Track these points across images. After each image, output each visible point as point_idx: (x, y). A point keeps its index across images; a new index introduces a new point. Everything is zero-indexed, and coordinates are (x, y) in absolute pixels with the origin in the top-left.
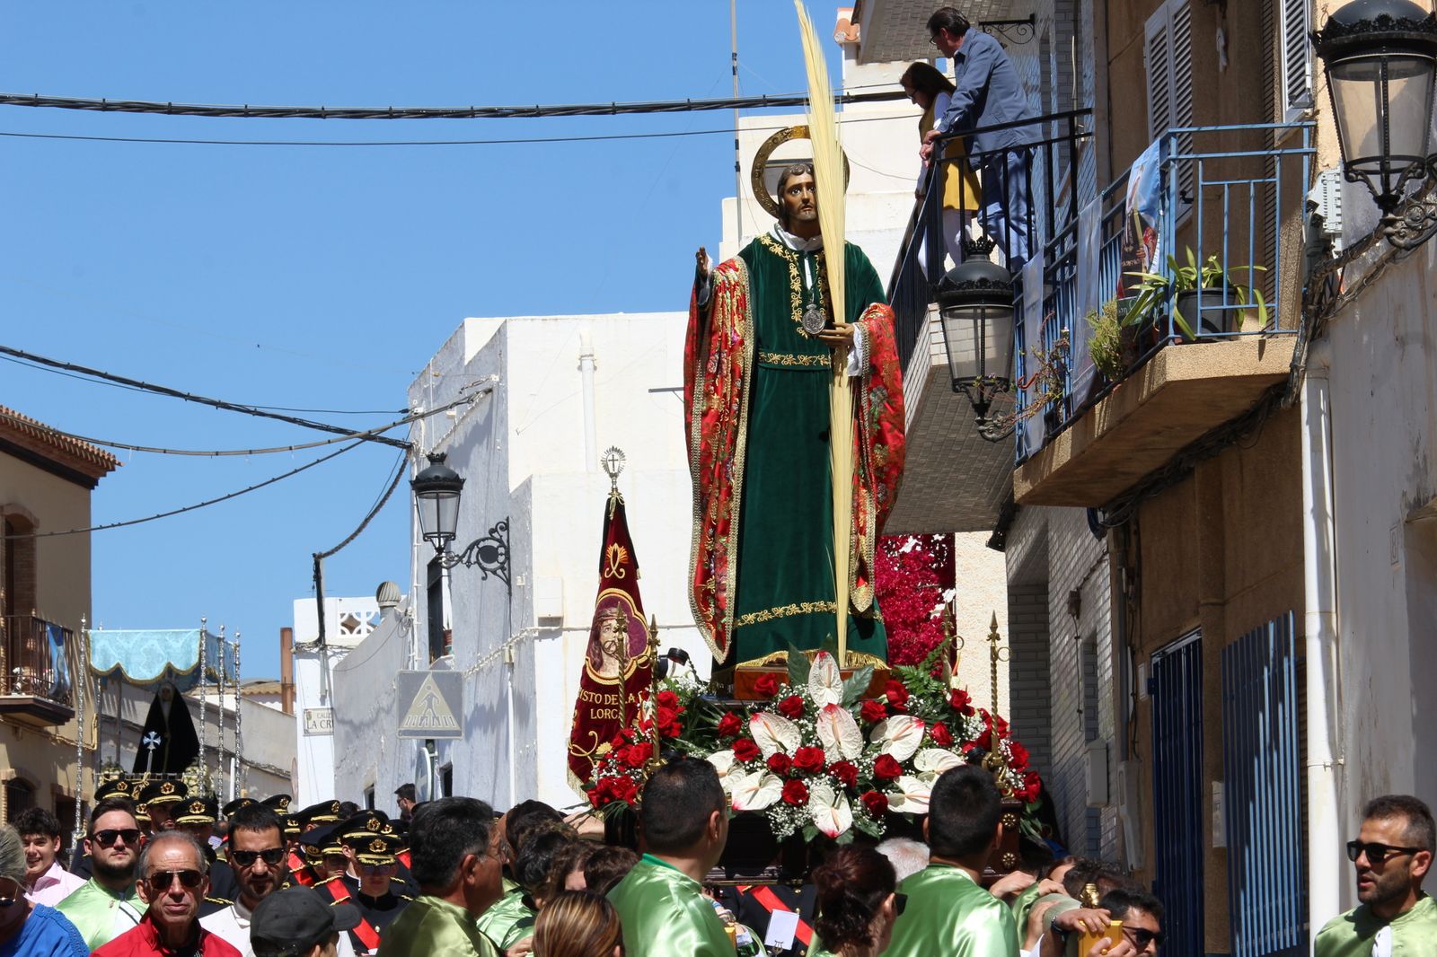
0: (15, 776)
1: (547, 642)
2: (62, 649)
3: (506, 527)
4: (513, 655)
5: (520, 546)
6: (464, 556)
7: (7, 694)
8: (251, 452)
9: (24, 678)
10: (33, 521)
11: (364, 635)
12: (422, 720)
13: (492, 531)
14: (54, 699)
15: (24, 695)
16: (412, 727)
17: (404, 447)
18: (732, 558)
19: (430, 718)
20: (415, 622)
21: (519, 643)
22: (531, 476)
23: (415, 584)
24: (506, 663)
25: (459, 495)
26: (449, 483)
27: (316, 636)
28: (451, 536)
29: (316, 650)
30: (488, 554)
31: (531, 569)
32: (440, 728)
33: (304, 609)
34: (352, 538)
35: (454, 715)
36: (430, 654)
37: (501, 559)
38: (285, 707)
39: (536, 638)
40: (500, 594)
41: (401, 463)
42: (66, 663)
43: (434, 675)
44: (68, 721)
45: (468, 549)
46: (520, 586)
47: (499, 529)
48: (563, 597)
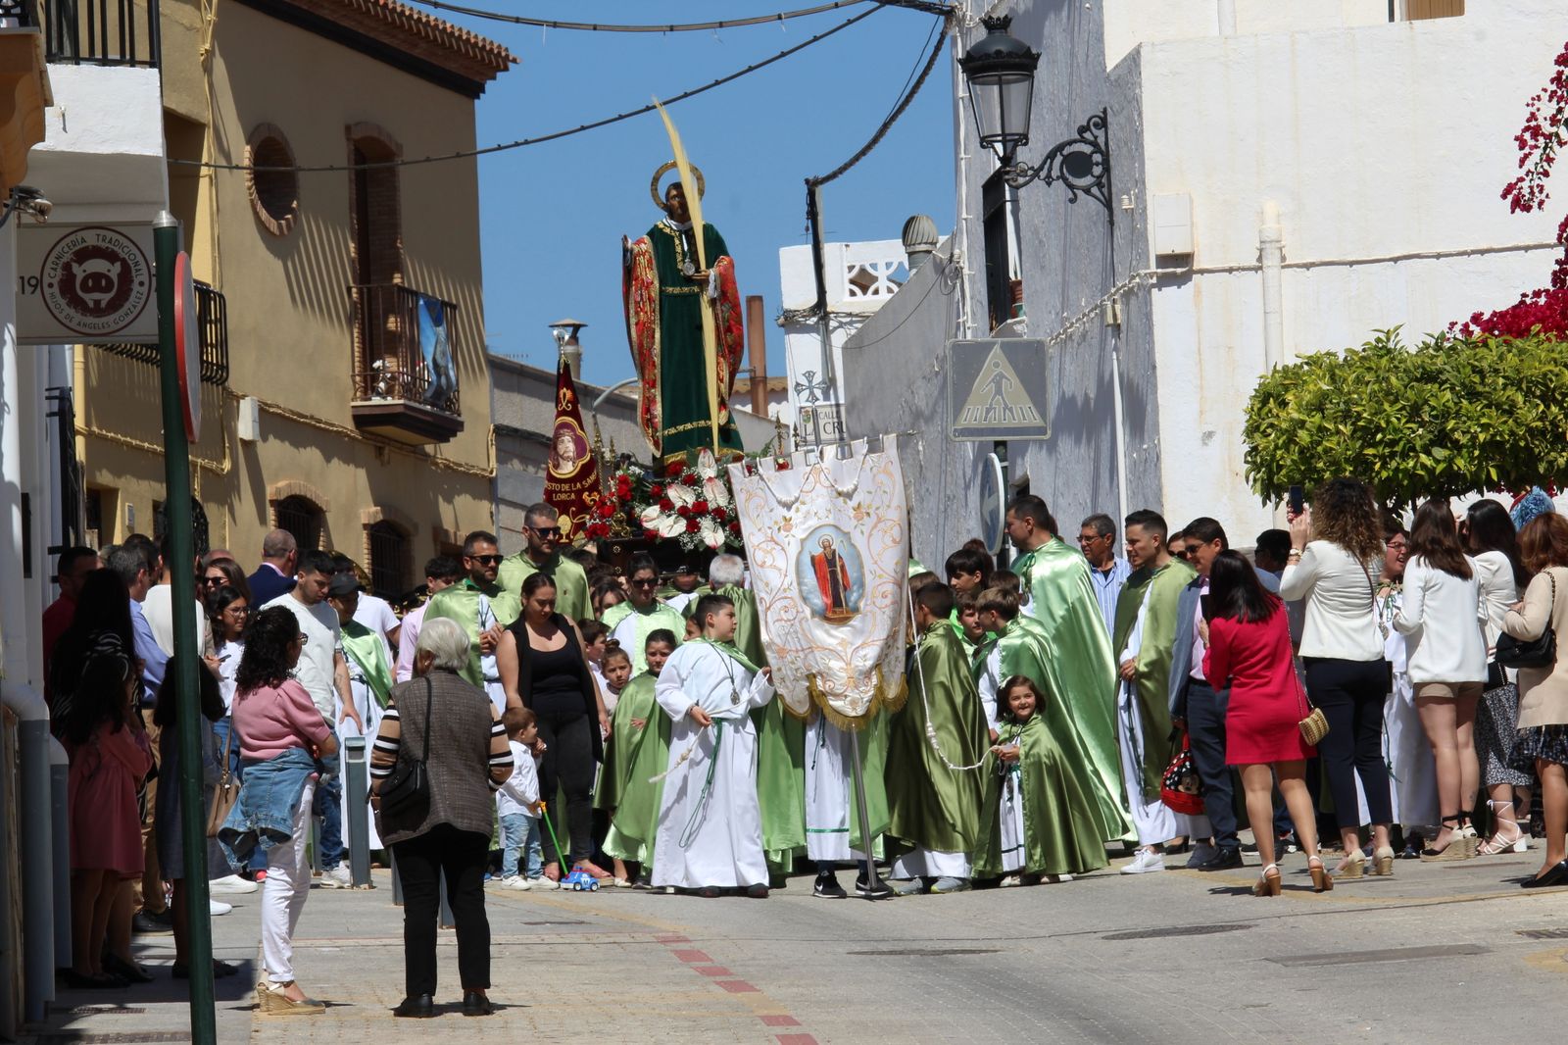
0: (380, 517)
1: (1170, 291)
2: (441, 330)
3: (1103, 123)
4: (1118, 312)
5: (1124, 150)
6: (1041, 168)
7: (366, 400)
8: (721, 25)
9: (389, 375)
10: (394, 148)
11: (884, 297)
12: (988, 412)
13: (1082, 130)
14: (433, 405)
15: (390, 400)
16: (974, 424)
17: (941, 12)
18: (659, 399)
19: (999, 408)
20: (966, 271)
21: (1128, 294)
22: (1140, 45)
23: (964, 216)
24: (1108, 325)
25: (1031, 77)
26: (1017, 60)
27: (813, 299)
28: (1023, 139)
29: (815, 319)
30: (1077, 165)
31: (1144, 183)
32: (1015, 423)
33: (795, 260)
34: (864, 152)
35: (1035, 405)
36: (991, 317)
37: (1097, 170)
38: (755, 409)
39: (1153, 286)
40: (1095, 224)
41: (936, 37)
42: (449, 350)
43: (1003, 346)
44: (455, 435)
45: (1048, 157)
46: (1126, 210)
47: (1092, 128)
48: (1192, 224)
